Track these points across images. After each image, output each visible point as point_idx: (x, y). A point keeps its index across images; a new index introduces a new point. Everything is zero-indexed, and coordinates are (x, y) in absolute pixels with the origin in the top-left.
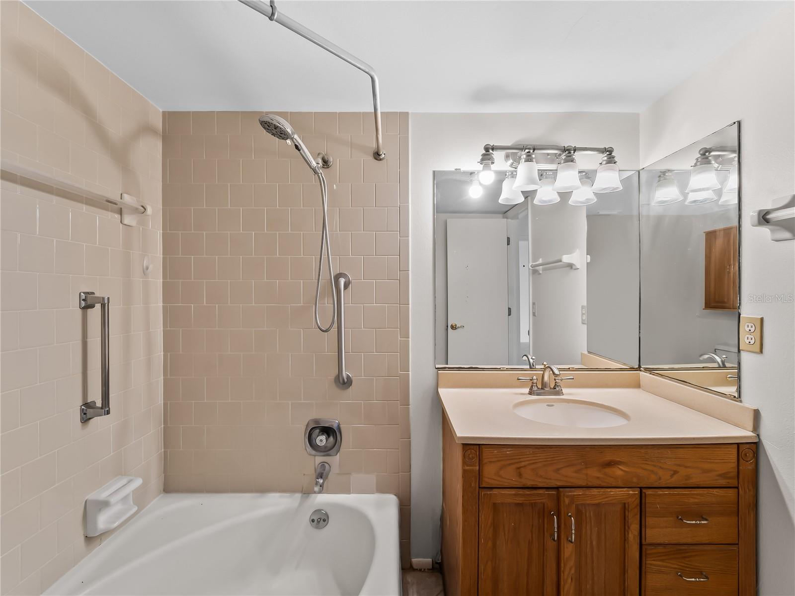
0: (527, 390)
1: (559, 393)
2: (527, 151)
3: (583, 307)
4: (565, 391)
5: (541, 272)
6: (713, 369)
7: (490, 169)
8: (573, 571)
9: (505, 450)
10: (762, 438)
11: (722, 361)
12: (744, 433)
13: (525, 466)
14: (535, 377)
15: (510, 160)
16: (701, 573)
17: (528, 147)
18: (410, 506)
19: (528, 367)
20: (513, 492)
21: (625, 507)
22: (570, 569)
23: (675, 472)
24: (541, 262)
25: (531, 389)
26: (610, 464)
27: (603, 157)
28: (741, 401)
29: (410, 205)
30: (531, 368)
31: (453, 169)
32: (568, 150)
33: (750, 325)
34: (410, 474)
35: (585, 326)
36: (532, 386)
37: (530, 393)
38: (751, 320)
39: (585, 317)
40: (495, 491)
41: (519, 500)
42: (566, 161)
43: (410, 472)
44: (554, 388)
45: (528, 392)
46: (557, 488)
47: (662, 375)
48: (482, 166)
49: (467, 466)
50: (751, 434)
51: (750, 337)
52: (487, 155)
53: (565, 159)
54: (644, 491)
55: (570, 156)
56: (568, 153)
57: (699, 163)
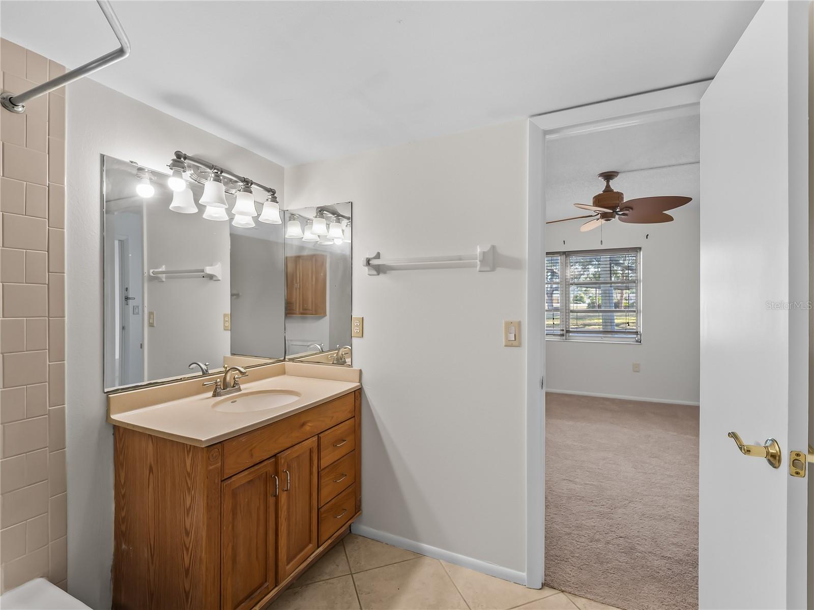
0: (211, 394)
1: (240, 390)
2: (216, 171)
3: (225, 315)
4: (242, 387)
5: (164, 280)
6: (316, 354)
7: (181, 177)
8: (286, 513)
9: (241, 439)
10: (363, 385)
11: (321, 348)
12: (354, 385)
13: (255, 447)
14: (218, 380)
15: (191, 170)
16: (343, 475)
17: (217, 168)
18: (66, 578)
19: (201, 373)
20: (246, 473)
21: (311, 451)
22: (285, 512)
23: (332, 417)
24: (164, 270)
25: (215, 391)
26: (303, 425)
27: (268, 195)
28: (352, 367)
29: (66, 188)
30: (204, 373)
31: (127, 160)
32: (247, 182)
33: (357, 321)
34: (67, 537)
35: (229, 332)
36: (216, 389)
37: (214, 395)
38: (357, 319)
39: (228, 324)
40: (233, 479)
41: (250, 478)
42: (245, 191)
43: (66, 534)
44: (234, 386)
45: (212, 395)
46: (275, 456)
47: (302, 362)
48: (172, 171)
49: (211, 466)
50: (359, 384)
51: (357, 328)
52: (179, 162)
53: (244, 188)
54: (320, 435)
55: (248, 187)
56: (248, 184)
57: (318, 216)
